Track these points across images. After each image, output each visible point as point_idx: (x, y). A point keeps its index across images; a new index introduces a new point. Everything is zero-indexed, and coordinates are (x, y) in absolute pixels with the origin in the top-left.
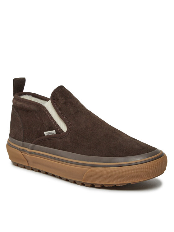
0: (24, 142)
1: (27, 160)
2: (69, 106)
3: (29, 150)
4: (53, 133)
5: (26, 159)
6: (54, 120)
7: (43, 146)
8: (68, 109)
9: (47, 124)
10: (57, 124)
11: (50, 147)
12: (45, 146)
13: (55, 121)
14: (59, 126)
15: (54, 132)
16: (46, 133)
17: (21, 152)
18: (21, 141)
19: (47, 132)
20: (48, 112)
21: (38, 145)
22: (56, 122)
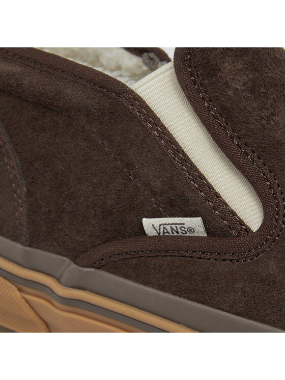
0: (30, 246)
1: (44, 321)
2: (270, 102)
3: (62, 291)
4: (191, 230)
5: (41, 318)
6: (191, 163)
7: (136, 280)
8: (268, 119)
9: (157, 184)
10: (210, 187)
11: (174, 293)
12: (145, 283)
13: (197, 170)
14: (217, 195)
15: (195, 225)
16: (150, 225)
17: (20, 290)
18: (15, 239)
19: (157, 221)
20: (157, 123)
21: (108, 271)
22: (201, 177)
